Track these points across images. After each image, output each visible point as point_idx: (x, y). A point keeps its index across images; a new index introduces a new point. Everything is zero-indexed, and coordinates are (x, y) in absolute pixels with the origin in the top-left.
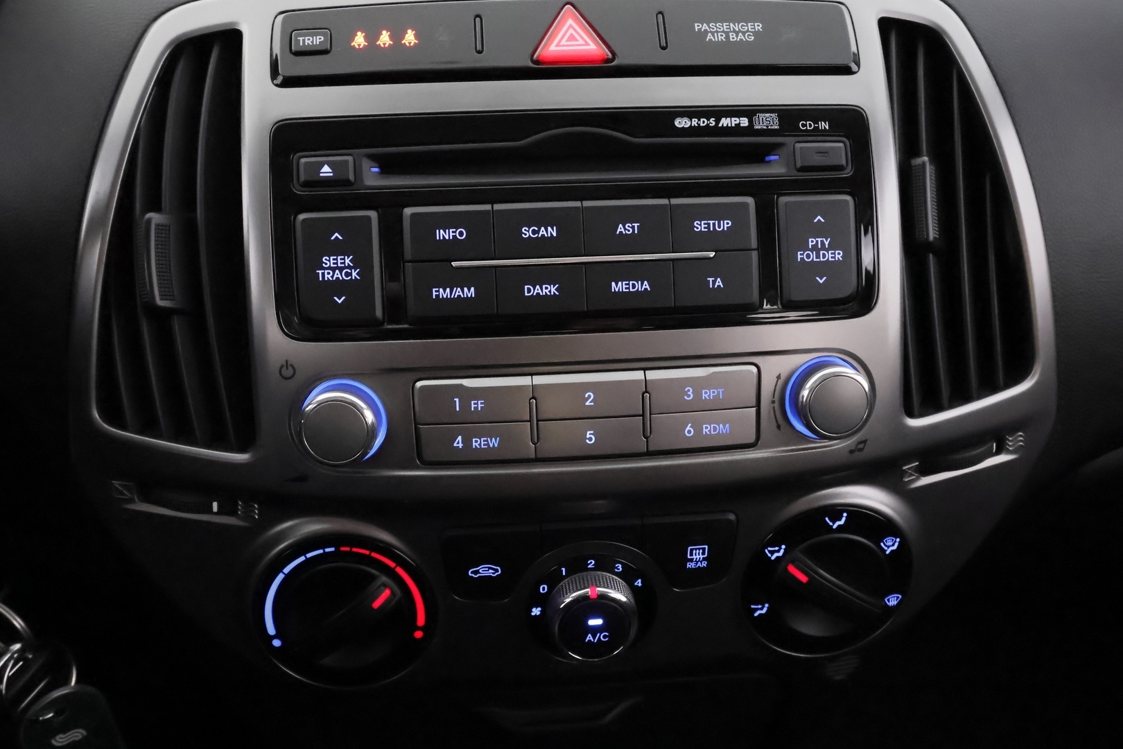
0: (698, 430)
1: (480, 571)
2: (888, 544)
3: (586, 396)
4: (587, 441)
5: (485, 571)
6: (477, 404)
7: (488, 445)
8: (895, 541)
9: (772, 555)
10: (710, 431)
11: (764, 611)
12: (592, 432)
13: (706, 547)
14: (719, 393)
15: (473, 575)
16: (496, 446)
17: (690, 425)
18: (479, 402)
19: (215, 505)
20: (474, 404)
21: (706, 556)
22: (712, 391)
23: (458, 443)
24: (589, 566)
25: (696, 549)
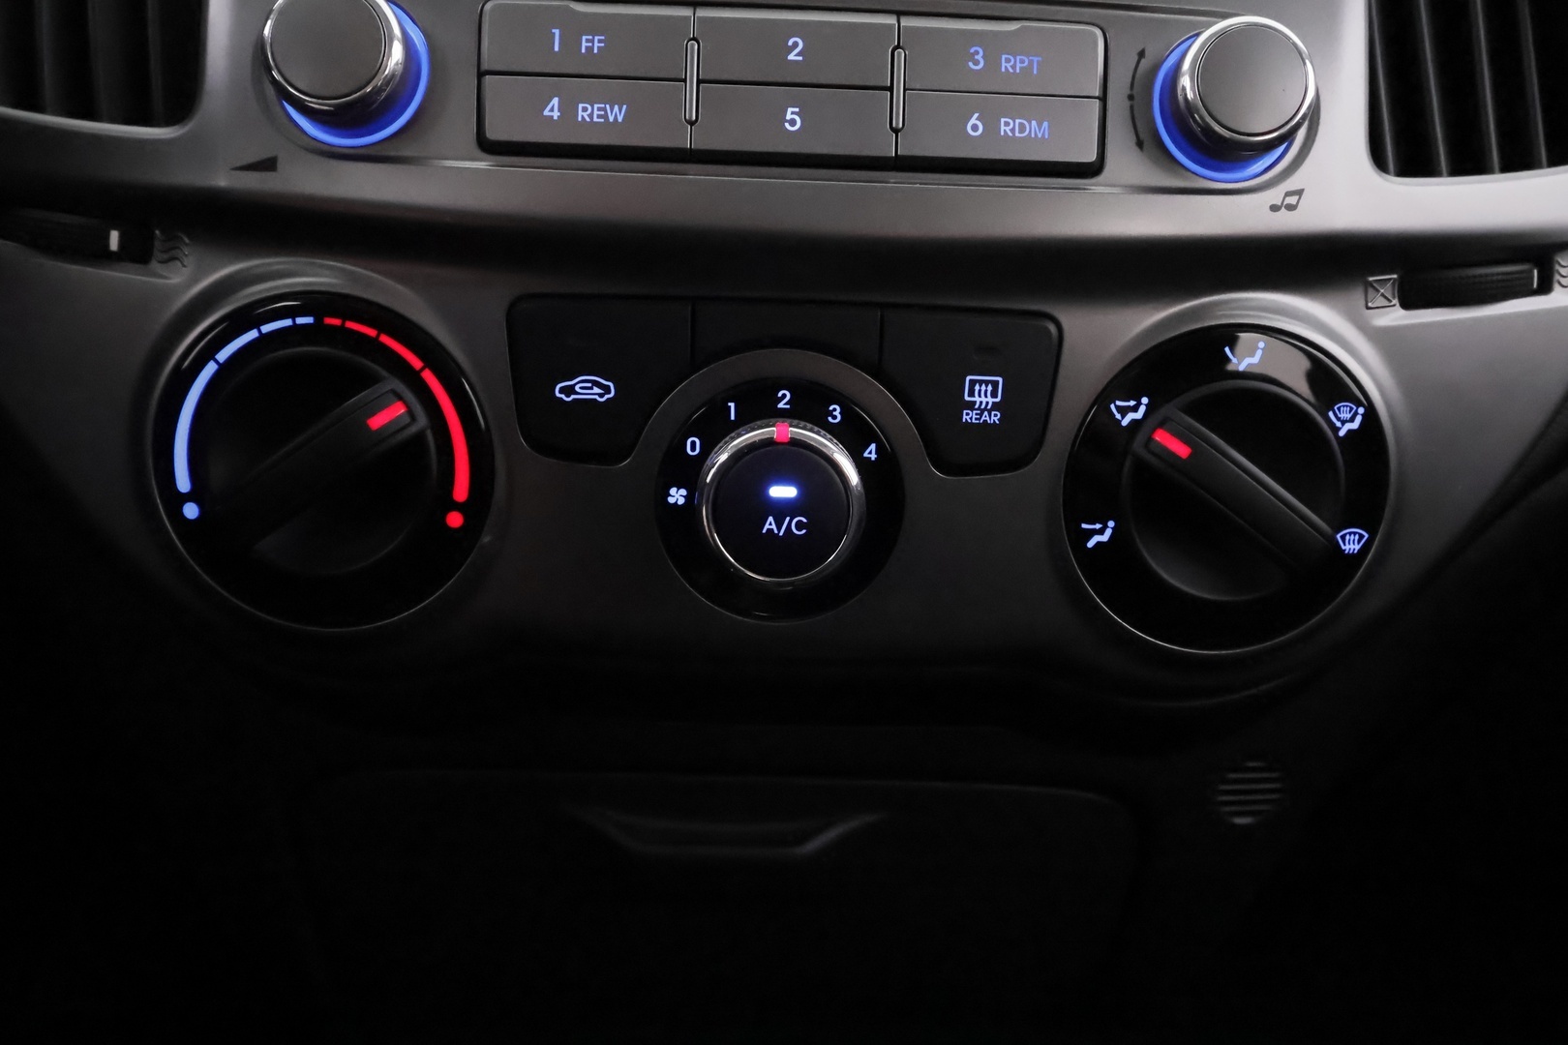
0: (991, 126)
1: (577, 388)
2: (1342, 416)
3: (790, 43)
4: (787, 125)
5: (587, 388)
6: (592, 41)
7: (605, 116)
8: (1356, 413)
9: (1123, 417)
10: (1013, 130)
11: (1105, 538)
12: (797, 110)
13: (1000, 379)
14: (1031, 63)
15: (563, 396)
16: (620, 119)
17: (976, 115)
18: (596, 38)
19: (114, 238)
20: (587, 41)
21: (998, 400)
22: (1018, 58)
23: (552, 110)
24: (781, 405)
25: (981, 382)
